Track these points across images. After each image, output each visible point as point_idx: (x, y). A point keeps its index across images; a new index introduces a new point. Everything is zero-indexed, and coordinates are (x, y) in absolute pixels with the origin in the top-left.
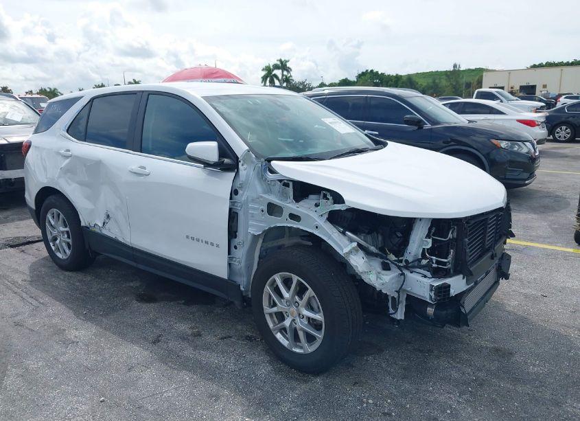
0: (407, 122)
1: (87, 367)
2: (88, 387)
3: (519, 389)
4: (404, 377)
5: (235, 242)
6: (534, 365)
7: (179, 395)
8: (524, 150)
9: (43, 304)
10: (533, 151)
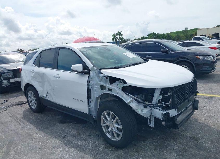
0: (162, 51)
1: (38, 148)
2: (38, 155)
3: (201, 153)
4: (155, 149)
5: (90, 100)
6: (208, 143)
7: (70, 157)
8: (209, 59)
9: (26, 125)
10: (213, 59)
